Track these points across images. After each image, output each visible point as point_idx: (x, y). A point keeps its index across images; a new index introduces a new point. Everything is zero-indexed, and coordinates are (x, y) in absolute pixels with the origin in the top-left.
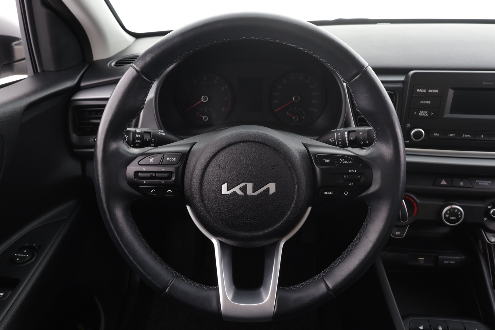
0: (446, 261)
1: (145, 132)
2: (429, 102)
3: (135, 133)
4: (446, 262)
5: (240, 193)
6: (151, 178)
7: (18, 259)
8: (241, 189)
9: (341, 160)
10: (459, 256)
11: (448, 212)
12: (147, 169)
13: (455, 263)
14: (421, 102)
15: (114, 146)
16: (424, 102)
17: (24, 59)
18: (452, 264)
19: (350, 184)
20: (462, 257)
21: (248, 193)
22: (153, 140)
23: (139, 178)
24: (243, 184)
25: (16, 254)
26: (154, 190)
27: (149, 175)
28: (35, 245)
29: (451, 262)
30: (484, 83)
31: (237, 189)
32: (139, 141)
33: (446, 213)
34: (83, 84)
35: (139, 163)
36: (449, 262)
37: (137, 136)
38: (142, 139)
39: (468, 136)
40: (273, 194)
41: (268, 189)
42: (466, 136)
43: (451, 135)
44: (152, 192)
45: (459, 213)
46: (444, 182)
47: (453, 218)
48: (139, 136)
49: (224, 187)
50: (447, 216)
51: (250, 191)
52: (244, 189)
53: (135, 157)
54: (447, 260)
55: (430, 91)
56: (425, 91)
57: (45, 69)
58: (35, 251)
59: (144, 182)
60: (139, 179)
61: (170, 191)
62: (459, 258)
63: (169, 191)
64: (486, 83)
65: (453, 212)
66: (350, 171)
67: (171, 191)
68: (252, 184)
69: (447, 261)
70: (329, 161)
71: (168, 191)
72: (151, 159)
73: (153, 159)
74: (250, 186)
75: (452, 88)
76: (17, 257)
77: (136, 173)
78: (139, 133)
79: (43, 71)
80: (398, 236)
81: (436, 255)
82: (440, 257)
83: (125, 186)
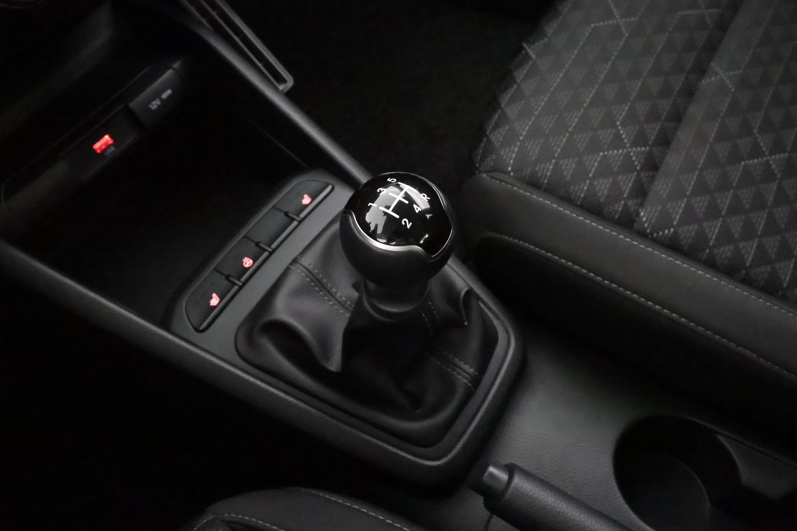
0: (154, 103)
4: (155, 105)
10: (168, 68)
13: (172, 90)
18: (170, 97)
20: (176, 65)
29: (165, 96)
36: (161, 99)
54: (154, 99)
62: (169, 72)
69: (153, 101)
81: (123, 105)
82: (132, 105)
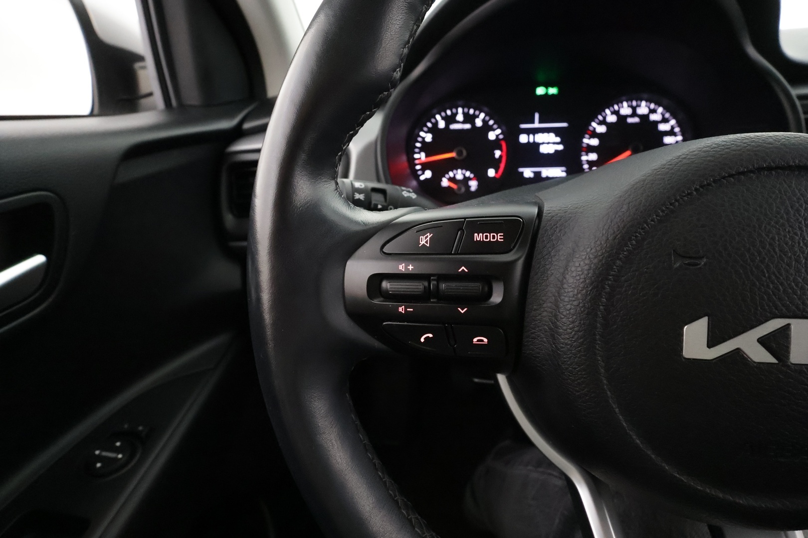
1: (374, 190)
6: (424, 296)
7: (99, 465)
8: (763, 341)
12: (411, 267)
23: (383, 297)
24: (774, 324)
25: (97, 452)
26: (431, 335)
27: (417, 287)
28: (140, 428)
31: (747, 342)
34: (247, 126)
35: (384, 250)
44: (422, 340)
48: (361, 197)
52: (777, 342)
53: (367, 234)
59: (401, 309)
60: (382, 299)
61: (482, 341)
63: (478, 341)
67: (485, 340)
71: (475, 340)
72: (423, 238)
73: (429, 236)
76: (99, 458)
77: (375, 280)
78: (360, 191)
79: (181, 105)
83: (340, 320)
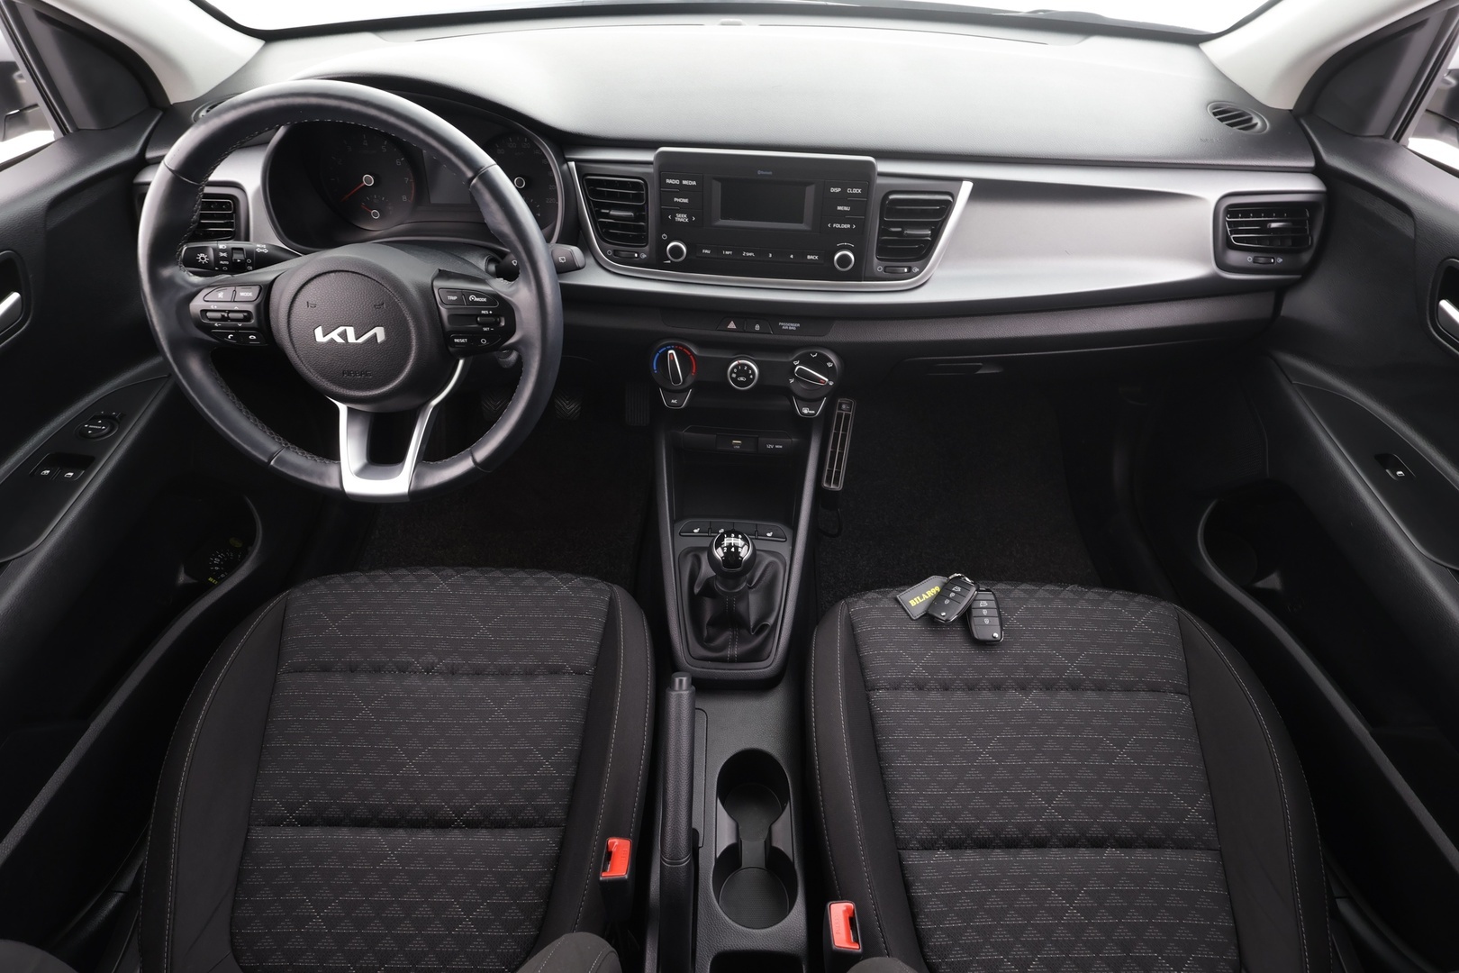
1: (233, 249)
2: (686, 201)
3: (216, 251)
4: (770, 447)
5: (339, 340)
6: (223, 319)
7: (90, 432)
8: (340, 335)
9: (472, 298)
10: (790, 438)
11: (735, 370)
13: (783, 447)
14: (676, 199)
15: (167, 272)
16: (679, 200)
17: (36, 105)
19: (485, 329)
20: (794, 440)
21: (350, 341)
22: (249, 261)
23: (206, 319)
24: (341, 329)
25: (86, 426)
26: (231, 336)
27: (220, 315)
28: (114, 413)
29: (777, 447)
30: (759, 172)
31: (334, 335)
32: (227, 263)
33: (732, 372)
34: (150, 155)
35: (205, 299)
36: (774, 447)
37: (222, 254)
38: (229, 258)
39: (751, 254)
40: (383, 343)
41: (375, 335)
42: (748, 254)
43: (728, 253)
44: (229, 338)
45: (750, 372)
46: (732, 325)
47: (742, 379)
48: (225, 255)
49: (319, 332)
50: (734, 375)
51: (351, 338)
52: (343, 335)
53: (198, 290)
55: (685, 182)
56: (677, 182)
57: (80, 127)
58: (116, 422)
59: (216, 325)
60: (206, 321)
61: (253, 338)
62: (789, 440)
63: (251, 338)
64: (762, 173)
65: (743, 371)
66: (483, 312)
67: (255, 337)
68: (352, 328)
69: (771, 444)
70: (455, 298)
74: (350, 331)
75: (718, 179)
76: (89, 429)
77: (204, 312)
78: (223, 251)
79: (77, 130)
80: (674, 405)
81: (756, 436)
82: (761, 439)
83: (193, 328)
